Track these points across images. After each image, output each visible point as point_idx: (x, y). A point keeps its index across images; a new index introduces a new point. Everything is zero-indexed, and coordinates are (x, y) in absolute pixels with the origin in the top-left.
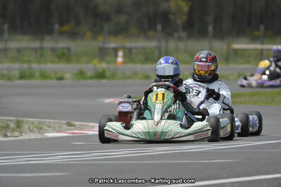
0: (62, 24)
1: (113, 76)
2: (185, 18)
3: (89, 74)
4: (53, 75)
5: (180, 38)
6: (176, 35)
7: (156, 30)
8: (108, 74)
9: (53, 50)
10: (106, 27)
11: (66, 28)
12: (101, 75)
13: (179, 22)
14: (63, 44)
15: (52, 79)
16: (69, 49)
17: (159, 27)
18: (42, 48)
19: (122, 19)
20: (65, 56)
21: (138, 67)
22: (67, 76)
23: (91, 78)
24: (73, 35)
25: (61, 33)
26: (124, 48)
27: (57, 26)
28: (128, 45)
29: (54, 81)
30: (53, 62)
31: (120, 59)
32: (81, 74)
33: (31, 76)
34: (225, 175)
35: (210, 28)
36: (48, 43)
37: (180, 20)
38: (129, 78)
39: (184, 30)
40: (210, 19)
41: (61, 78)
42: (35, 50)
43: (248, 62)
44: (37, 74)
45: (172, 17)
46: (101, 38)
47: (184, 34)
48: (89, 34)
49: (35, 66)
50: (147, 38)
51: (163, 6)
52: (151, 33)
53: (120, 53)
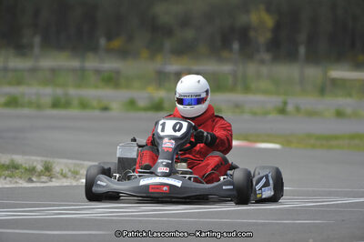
0: (110, 38)
2: (269, 35)
3: (142, 103)
4: (95, 103)
5: (262, 62)
6: (257, 57)
7: (231, 50)
8: (167, 105)
9: (98, 72)
10: (168, 44)
11: (116, 43)
12: (157, 107)
14: (110, 64)
15: (93, 108)
16: (118, 72)
17: (236, 46)
18: (83, 70)
19: (189, 34)
20: (112, 80)
22: (114, 105)
23: (146, 109)
24: (124, 54)
25: (109, 51)
27: (103, 42)
29: (97, 113)
30: (96, 87)
32: (132, 104)
33: (67, 105)
35: (302, 50)
36: (92, 63)
37: (263, 38)
39: (268, 50)
40: (303, 37)
41: (106, 109)
42: (74, 70)
43: (350, 95)
44: (75, 102)
45: (252, 34)
46: (159, 58)
47: (267, 57)
49: (72, 91)
50: (220, 60)
51: (242, 19)
52: (225, 54)
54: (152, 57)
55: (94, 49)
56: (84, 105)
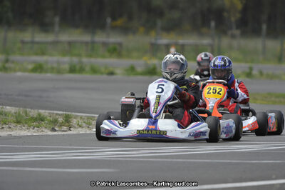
0: (114, 19)
2: (238, 16)
3: (139, 69)
4: (103, 70)
5: (233, 37)
6: (230, 33)
7: (209, 26)
9: (105, 44)
10: (159, 23)
11: (119, 22)
12: (152, 72)
13: (233, 19)
14: (114, 39)
15: (102, 73)
16: (120, 44)
17: (213, 24)
18: (93, 43)
19: (176, 15)
20: (116, 51)
22: (118, 71)
23: (143, 74)
24: (125, 30)
25: (114, 28)
26: (176, 45)
27: (109, 20)
28: (181, 41)
29: (105, 76)
30: (103, 57)
32: (132, 70)
33: (82, 70)
34: (274, 177)
35: (264, 27)
36: (100, 37)
37: (234, 18)
39: (237, 28)
40: (264, 17)
41: (112, 73)
42: (87, 43)
44: (88, 68)
45: (225, 14)
46: (153, 33)
47: (237, 32)
48: (142, 29)
49: (85, 60)
50: (201, 35)
52: (204, 30)
53: (173, 49)
54: (147, 32)
55: (102, 27)
56: (94, 71)
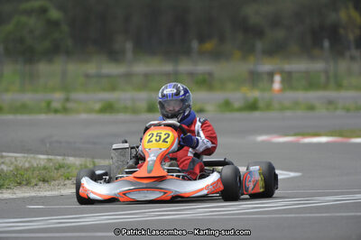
0: (202, 40)
1: (269, 107)
3: (237, 105)
5: (352, 58)
6: (348, 54)
7: (321, 47)
8: (261, 104)
10: (259, 45)
11: (208, 46)
12: (252, 106)
14: (203, 67)
17: (326, 44)
19: (280, 34)
21: (300, 95)
23: (241, 109)
24: (217, 56)
25: (202, 54)
26: (281, 72)
27: (195, 45)
28: (287, 67)
31: (277, 85)
32: (227, 105)
38: (287, 109)
41: (201, 111)
42: (168, 74)
45: (342, 31)
46: (252, 59)
53: (277, 78)
54: (244, 58)
55: (187, 52)
